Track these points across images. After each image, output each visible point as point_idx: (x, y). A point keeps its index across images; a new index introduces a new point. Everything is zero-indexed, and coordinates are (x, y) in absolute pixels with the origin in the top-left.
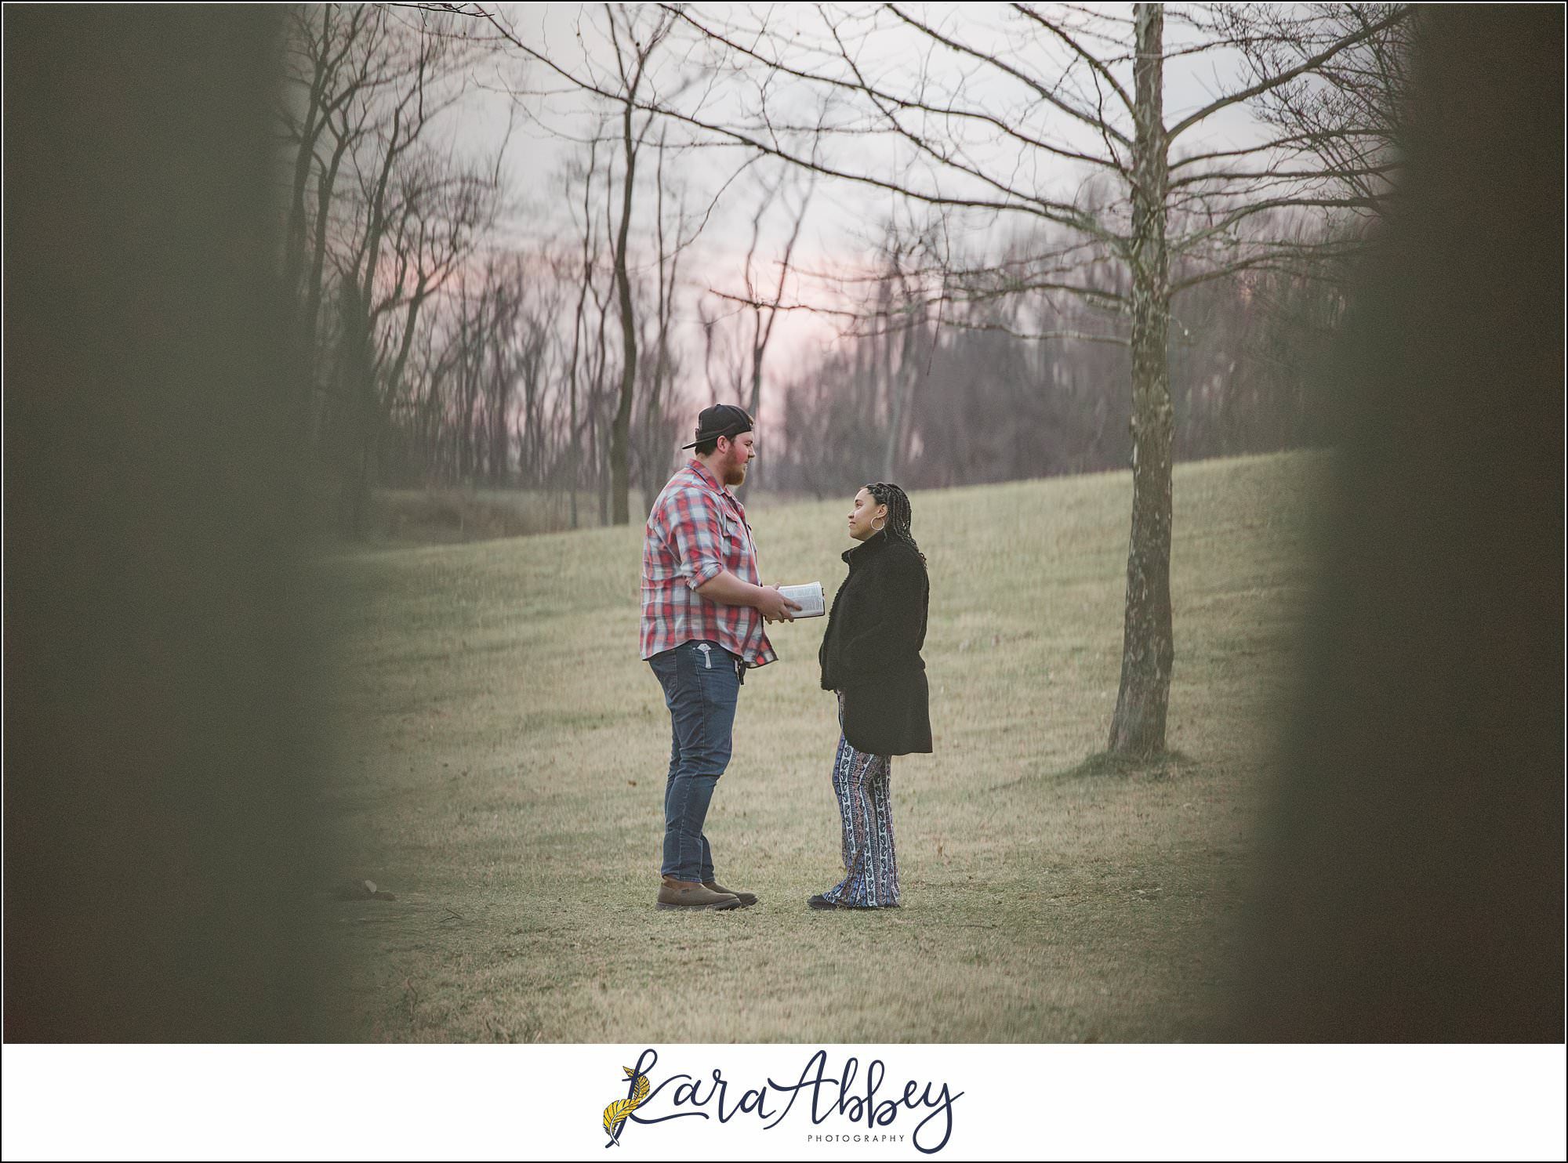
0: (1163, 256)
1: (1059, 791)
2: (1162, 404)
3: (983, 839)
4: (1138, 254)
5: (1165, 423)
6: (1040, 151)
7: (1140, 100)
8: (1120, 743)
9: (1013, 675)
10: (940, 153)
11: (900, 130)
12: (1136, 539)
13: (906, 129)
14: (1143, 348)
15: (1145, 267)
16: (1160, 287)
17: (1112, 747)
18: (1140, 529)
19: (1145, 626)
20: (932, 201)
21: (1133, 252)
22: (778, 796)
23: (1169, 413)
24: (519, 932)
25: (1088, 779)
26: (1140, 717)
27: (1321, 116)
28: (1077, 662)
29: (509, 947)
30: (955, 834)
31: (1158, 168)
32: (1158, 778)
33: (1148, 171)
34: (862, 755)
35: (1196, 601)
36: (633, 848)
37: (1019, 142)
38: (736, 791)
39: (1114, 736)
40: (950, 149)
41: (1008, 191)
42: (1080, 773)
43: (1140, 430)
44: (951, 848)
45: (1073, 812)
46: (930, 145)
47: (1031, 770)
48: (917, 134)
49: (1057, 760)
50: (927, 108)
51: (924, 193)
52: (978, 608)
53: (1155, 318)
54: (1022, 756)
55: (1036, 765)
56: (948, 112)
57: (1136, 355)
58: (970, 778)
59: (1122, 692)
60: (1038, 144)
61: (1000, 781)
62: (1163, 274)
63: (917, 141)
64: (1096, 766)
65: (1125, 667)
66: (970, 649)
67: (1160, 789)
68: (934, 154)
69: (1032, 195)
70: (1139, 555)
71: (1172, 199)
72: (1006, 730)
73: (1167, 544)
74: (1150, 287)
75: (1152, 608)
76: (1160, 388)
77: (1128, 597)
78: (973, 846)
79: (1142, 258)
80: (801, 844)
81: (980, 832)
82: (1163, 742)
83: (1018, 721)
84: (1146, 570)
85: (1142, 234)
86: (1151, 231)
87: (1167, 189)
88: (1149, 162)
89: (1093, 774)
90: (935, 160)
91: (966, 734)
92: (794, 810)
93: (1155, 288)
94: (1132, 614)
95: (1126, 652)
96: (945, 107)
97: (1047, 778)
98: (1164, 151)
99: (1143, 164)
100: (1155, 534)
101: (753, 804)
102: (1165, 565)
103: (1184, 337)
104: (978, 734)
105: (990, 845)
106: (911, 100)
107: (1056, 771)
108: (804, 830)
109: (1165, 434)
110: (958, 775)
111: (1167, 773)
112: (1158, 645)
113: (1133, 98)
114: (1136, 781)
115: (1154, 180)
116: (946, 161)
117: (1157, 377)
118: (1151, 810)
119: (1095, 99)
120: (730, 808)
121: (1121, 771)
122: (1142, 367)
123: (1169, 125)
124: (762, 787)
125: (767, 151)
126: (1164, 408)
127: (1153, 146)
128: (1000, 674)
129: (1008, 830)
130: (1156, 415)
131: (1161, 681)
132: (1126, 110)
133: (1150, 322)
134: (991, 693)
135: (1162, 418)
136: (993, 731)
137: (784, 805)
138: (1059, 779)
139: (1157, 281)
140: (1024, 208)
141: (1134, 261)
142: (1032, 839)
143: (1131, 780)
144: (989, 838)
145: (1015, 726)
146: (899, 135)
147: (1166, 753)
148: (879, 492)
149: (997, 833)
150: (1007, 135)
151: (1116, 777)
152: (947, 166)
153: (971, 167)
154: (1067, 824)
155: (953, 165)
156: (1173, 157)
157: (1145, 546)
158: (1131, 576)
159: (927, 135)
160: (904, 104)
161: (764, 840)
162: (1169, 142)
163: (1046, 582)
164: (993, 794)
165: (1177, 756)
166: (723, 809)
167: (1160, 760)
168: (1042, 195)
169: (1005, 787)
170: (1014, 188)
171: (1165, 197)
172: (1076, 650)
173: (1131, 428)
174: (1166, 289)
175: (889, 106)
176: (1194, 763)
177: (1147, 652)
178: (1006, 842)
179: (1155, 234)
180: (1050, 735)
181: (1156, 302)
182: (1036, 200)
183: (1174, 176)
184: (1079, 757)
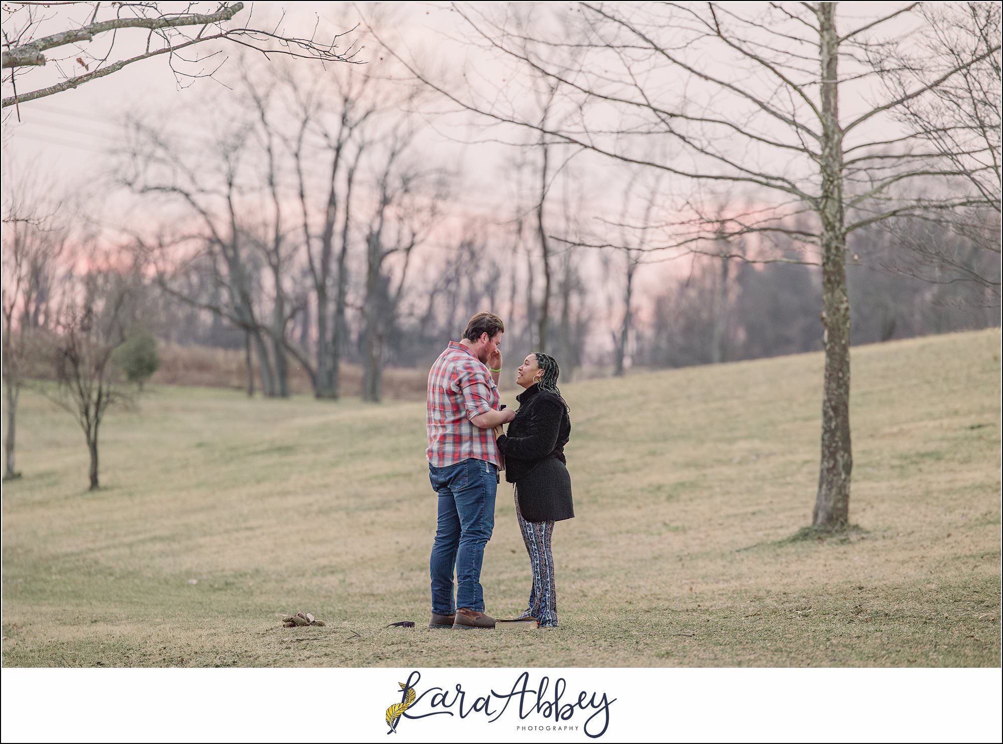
0: (841, 210)
1: (779, 551)
2: (842, 302)
3: (721, 582)
4: (825, 207)
5: (844, 316)
6: (762, 143)
7: (825, 110)
8: (820, 521)
9: (764, 479)
10: (699, 146)
11: (672, 132)
12: (827, 389)
13: (677, 131)
14: (830, 268)
15: (829, 216)
16: (840, 229)
17: (814, 523)
18: (829, 383)
19: (834, 445)
20: (693, 176)
21: (821, 206)
22: (603, 558)
23: (847, 309)
24: (393, 644)
25: (799, 543)
26: (831, 504)
27: (931, 117)
28: (805, 469)
29: (382, 653)
30: (706, 580)
31: (837, 153)
32: (842, 542)
33: (830, 155)
34: (538, 527)
35: (887, 430)
36: (504, 592)
37: (747, 138)
38: (577, 555)
39: (816, 515)
40: (705, 143)
41: (741, 169)
42: (794, 540)
43: (828, 320)
44: (698, 589)
45: (784, 564)
46: (691, 141)
47: (765, 538)
48: (683, 133)
49: (781, 531)
50: (687, 118)
51: (686, 172)
52: (750, 437)
53: (837, 248)
54: (761, 530)
55: (768, 535)
56: (702, 120)
57: (825, 272)
58: (725, 545)
59: (820, 487)
60: (759, 139)
61: (744, 546)
62: (841, 220)
63: (683, 138)
64: (804, 535)
65: (822, 471)
66: (740, 463)
67: (842, 548)
68: (694, 147)
69: (757, 171)
70: (829, 400)
71: (845, 172)
72: (754, 514)
73: (847, 392)
74: (833, 228)
75: (838, 434)
76: (841, 293)
77: (823, 427)
78: (714, 587)
79: (827, 210)
80: (608, 587)
81: (721, 578)
82: (846, 520)
83: (762, 508)
84: (835, 409)
85: (827, 196)
86: (832, 193)
87: (843, 166)
88: (831, 149)
89: (802, 540)
90: (695, 151)
91: (728, 516)
92: (610, 566)
93: (836, 229)
94: (826, 437)
95: (822, 462)
96: (699, 117)
97: (774, 543)
98: (840, 141)
99: (827, 150)
100: (839, 386)
101: (586, 563)
102: (846, 406)
103: (856, 260)
104: (735, 516)
105: (726, 585)
106: (677, 112)
107: (780, 539)
108: (612, 579)
109: (844, 323)
110: (718, 543)
111: (848, 539)
112: (843, 456)
113: (820, 108)
114: (829, 544)
115: (834, 160)
116: (702, 151)
117: (838, 286)
118: (834, 562)
119: (791, 109)
120: (571, 566)
121: (819, 538)
122: (829, 280)
123: (843, 125)
124: (594, 552)
125: (586, 147)
126: (844, 306)
127: (833, 139)
128: (756, 479)
129: (739, 577)
130: (838, 309)
131: (845, 480)
132: (814, 115)
133: (833, 251)
134: (749, 491)
135: (842, 312)
136: (746, 514)
137: (606, 563)
138: (780, 544)
139: (837, 225)
140: (751, 180)
141: (821, 211)
142: (752, 582)
143: (825, 543)
144: (727, 581)
145: (760, 511)
146: (672, 135)
147: (849, 526)
148: (542, 360)
149: (732, 578)
150: (739, 134)
151: (817, 542)
152: (703, 155)
153: (718, 154)
154: (777, 572)
155: (707, 153)
156: (845, 146)
157: (834, 394)
158: (825, 413)
159: (690, 134)
160: (672, 115)
161: (586, 586)
162: (843, 135)
163: (795, 419)
164: (737, 554)
165: (856, 527)
166: (566, 566)
167: (845, 530)
168: (763, 171)
169: (746, 549)
170: (744, 166)
171: (841, 170)
172: (806, 462)
173: (823, 319)
174: (843, 230)
175: (664, 116)
176: (867, 532)
177: (836, 461)
178: (735, 584)
179: (836, 195)
180: (781, 516)
181: (837, 238)
182: (760, 175)
183: (847, 158)
184: (795, 530)
